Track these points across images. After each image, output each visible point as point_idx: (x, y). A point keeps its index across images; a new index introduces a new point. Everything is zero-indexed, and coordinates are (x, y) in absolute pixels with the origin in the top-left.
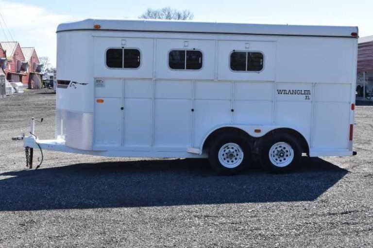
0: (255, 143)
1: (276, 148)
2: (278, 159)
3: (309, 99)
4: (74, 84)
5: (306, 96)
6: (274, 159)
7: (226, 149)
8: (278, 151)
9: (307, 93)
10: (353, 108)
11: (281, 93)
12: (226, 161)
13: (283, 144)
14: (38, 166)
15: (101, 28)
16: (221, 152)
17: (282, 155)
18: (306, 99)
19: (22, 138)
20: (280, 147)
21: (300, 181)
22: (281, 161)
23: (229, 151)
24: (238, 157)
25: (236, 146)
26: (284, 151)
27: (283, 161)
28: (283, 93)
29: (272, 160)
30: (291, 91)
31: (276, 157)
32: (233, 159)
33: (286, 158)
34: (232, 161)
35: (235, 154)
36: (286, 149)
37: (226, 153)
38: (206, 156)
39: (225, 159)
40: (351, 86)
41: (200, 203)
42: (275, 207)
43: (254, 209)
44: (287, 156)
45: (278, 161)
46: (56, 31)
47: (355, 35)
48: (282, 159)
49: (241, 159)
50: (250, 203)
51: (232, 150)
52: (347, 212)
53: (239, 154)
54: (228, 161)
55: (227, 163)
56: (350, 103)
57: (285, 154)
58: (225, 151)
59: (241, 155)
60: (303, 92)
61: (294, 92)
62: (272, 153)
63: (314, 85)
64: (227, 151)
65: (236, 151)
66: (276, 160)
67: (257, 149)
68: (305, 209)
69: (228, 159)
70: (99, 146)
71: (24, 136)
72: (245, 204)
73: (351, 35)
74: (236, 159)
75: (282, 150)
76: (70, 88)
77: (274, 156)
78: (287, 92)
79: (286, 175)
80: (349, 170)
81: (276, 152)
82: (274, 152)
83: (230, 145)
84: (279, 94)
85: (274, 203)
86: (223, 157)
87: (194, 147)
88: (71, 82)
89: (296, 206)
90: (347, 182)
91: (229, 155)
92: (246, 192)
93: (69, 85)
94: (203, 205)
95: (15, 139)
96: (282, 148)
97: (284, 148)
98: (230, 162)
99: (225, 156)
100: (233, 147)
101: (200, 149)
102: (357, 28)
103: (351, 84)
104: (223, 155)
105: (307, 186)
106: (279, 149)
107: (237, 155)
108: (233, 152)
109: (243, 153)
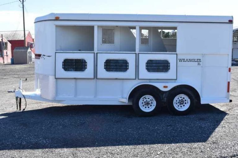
0: (164, 95)
1: (178, 98)
2: (179, 105)
3: (200, 65)
4: (44, 56)
5: (198, 63)
6: (177, 105)
7: (144, 99)
8: (179, 100)
9: (199, 61)
10: (230, 71)
11: (181, 61)
12: (144, 107)
13: (183, 96)
14: (24, 109)
15: (59, 19)
16: (141, 101)
17: (182, 103)
18: (198, 65)
19: (14, 91)
20: (181, 97)
21: (195, 122)
22: (181, 107)
23: (147, 100)
24: (152, 105)
25: (151, 97)
26: (184, 100)
27: (183, 107)
28: (183, 61)
29: (176, 106)
30: (188, 60)
31: (178, 104)
32: (149, 106)
33: (185, 105)
34: (149, 107)
35: (150, 102)
36: (185, 99)
37: (144, 102)
38: (131, 104)
39: (143, 106)
40: (228, 56)
41: (122, 145)
42: (178, 150)
43: (162, 151)
44: (186, 103)
45: (180, 107)
46: (34, 22)
47: (231, 22)
48: (182, 105)
49: (154, 105)
50: (159, 144)
51: (148, 100)
52: (235, 155)
53: (153, 102)
54: (146, 107)
55: (145, 108)
56: (228, 67)
57: (184, 102)
58: (143, 100)
59: (155, 103)
60: (196, 60)
61: (190, 60)
62: (176, 102)
63: (203, 55)
64: (145, 100)
65: (151, 100)
66: (178, 106)
67: (165, 99)
68: (202, 152)
69: (146, 106)
70: (60, 97)
71: (15, 90)
72: (155, 146)
73: (228, 22)
74: (151, 106)
75: (182, 99)
76: (42, 59)
77: (177, 104)
78: (185, 61)
79: (185, 116)
80: (227, 112)
81: (178, 101)
82: (177, 101)
83: (147, 96)
84: (180, 61)
85: (177, 144)
86: (142, 105)
87: (123, 98)
88: (42, 55)
89: (194, 148)
90: (228, 123)
91: (146, 103)
92: (157, 133)
93: (41, 57)
94: (124, 146)
95: (10, 92)
96: (182, 98)
97: (184, 98)
98: (147, 108)
99: (144, 104)
100: (149, 98)
101: (126, 99)
102: (232, 17)
103: (228, 55)
104: (142, 103)
105: (201, 127)
106: (180, 99)
107: (152, 103)
108: (149, 101)
109: (155, 102)
